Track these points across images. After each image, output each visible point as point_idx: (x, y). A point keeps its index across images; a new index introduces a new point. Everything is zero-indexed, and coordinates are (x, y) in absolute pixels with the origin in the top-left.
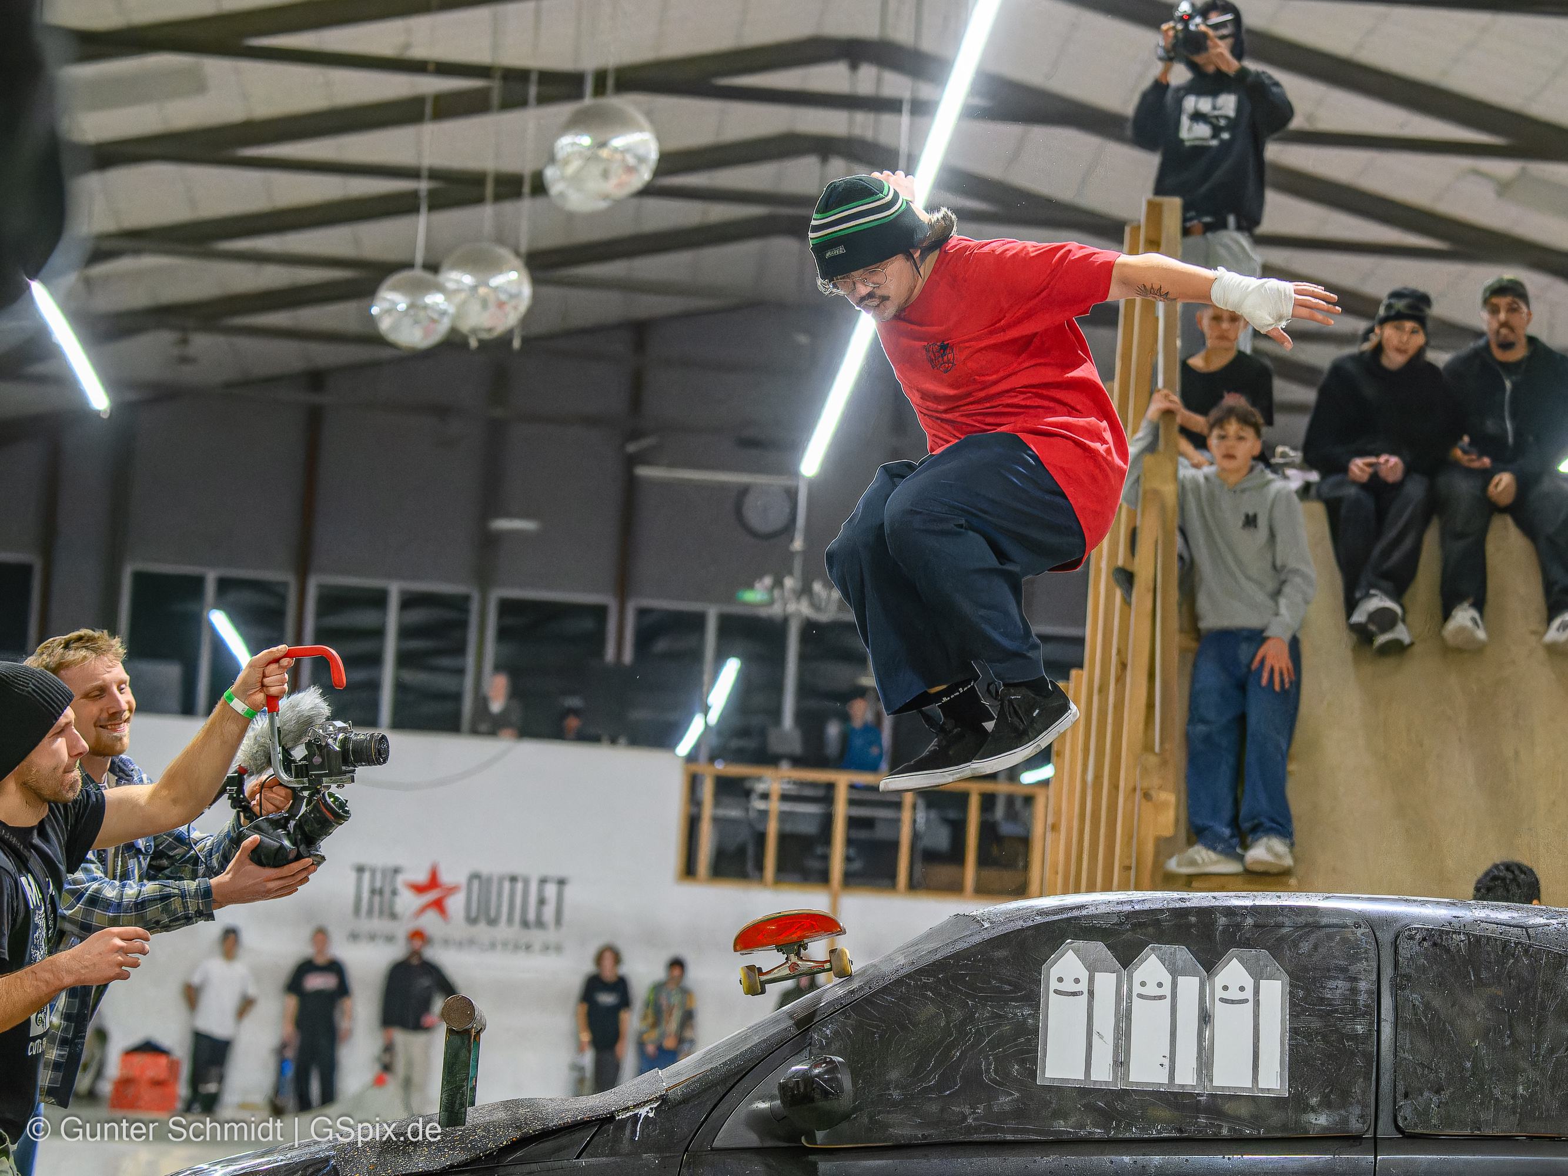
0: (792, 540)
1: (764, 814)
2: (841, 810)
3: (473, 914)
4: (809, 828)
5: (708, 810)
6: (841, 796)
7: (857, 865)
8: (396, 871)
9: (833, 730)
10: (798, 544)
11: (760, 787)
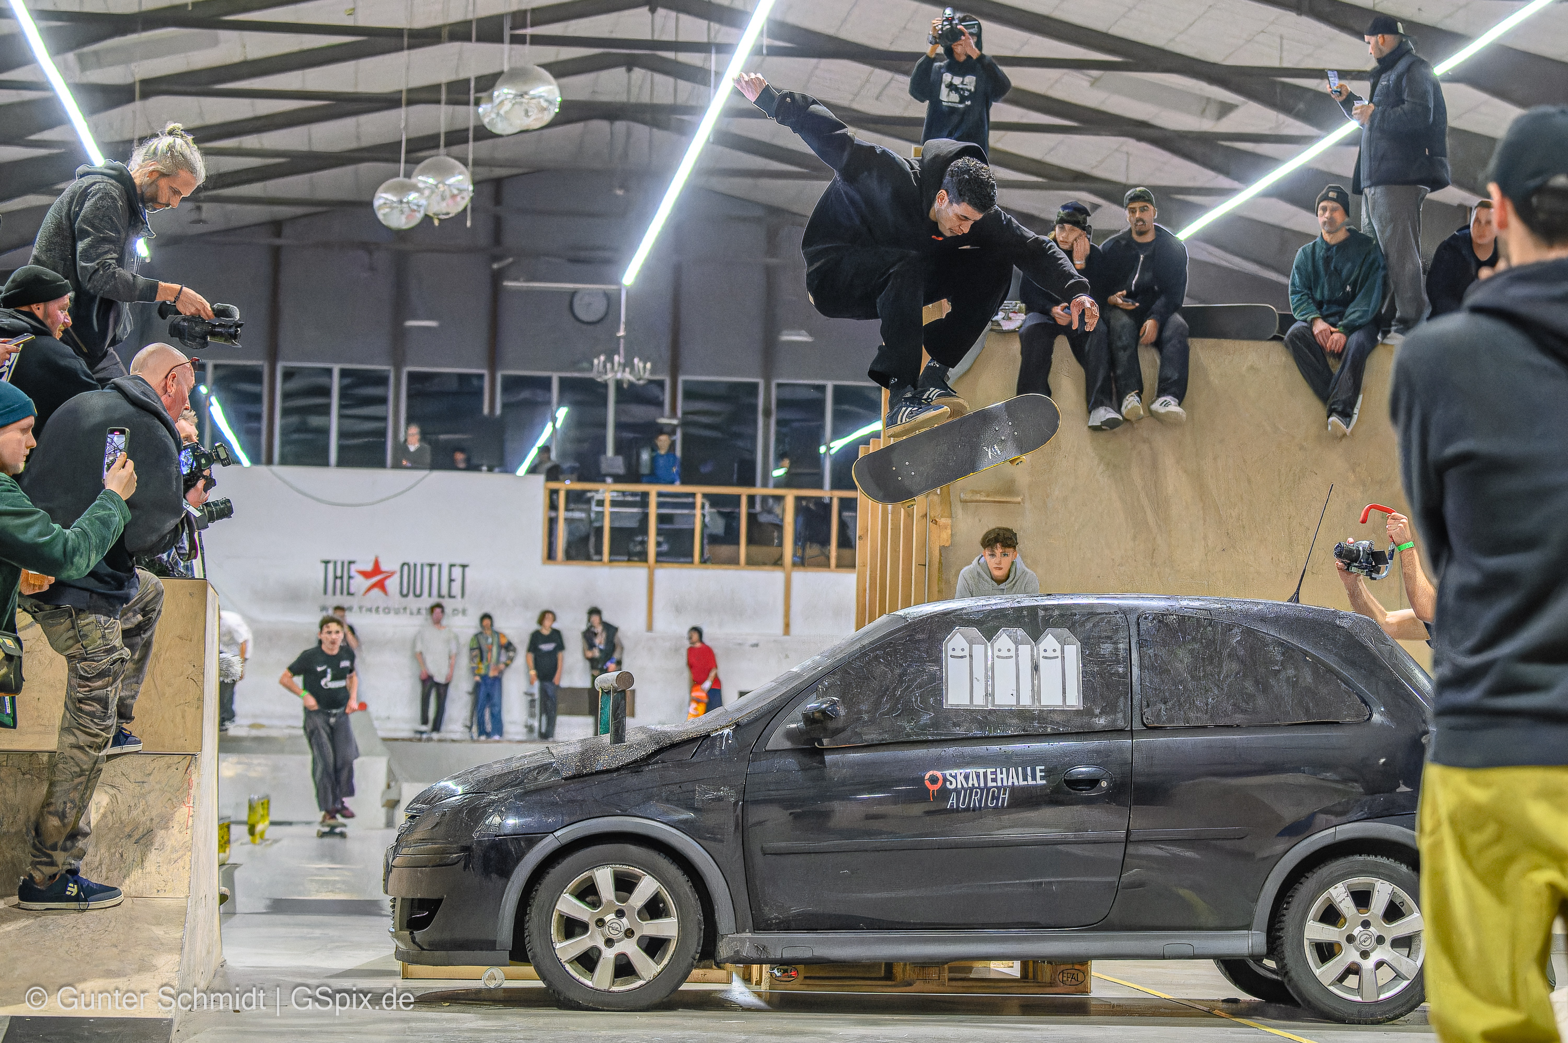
0: (618, 330)
1: (601, 514)
2: (653, 511)
3: (405, 592)
4: (633, 524)
5: (562, 514)
6: (653, 500)
7: (665, 548)
8: (350, 563)
9: (645, 456)
10: (621, 333)
11: (598, 497)
